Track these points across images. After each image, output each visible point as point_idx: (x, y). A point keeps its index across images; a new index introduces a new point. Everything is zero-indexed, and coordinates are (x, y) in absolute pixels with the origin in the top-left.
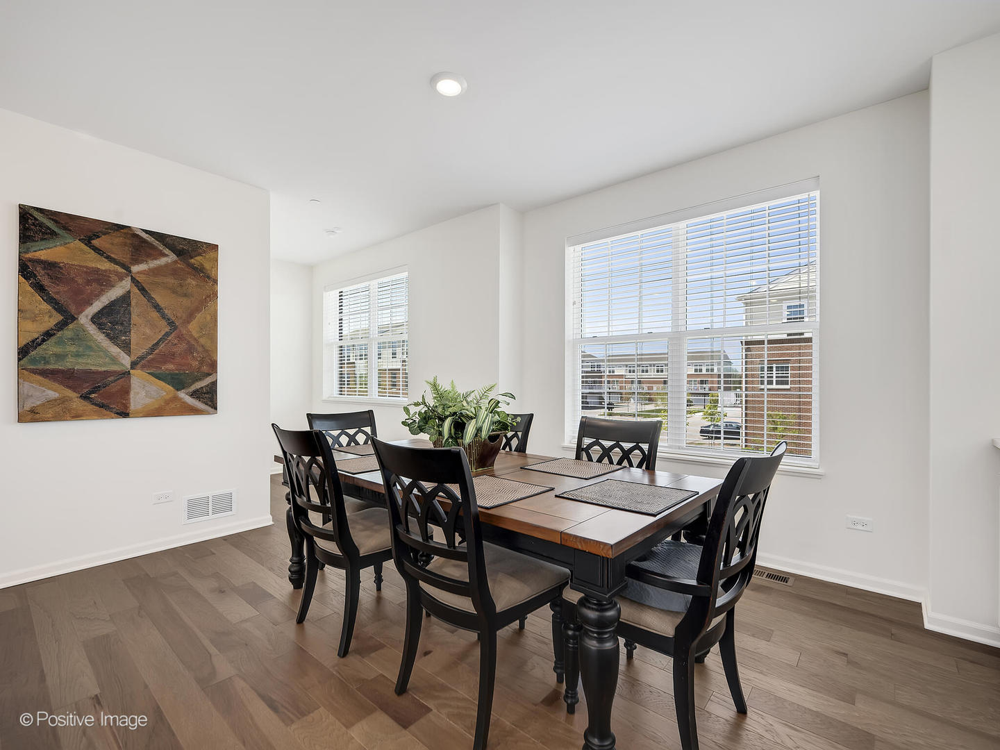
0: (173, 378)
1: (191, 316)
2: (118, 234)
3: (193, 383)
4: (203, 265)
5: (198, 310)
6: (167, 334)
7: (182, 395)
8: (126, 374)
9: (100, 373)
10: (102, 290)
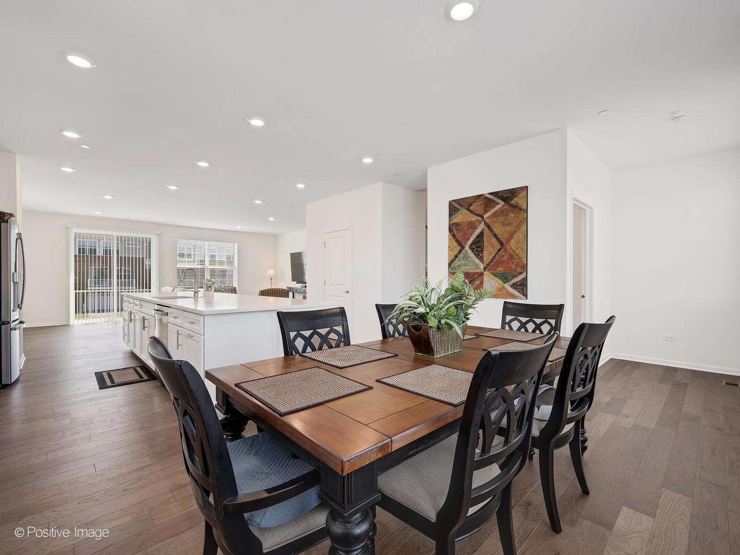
0: (502, 276)
1: (511, 236)
2: (479, 200)
3: (512, 278)
4: (517, 203)
5: (515, 232)
6: (499, 250)
7: (507, 286)
8: (482, 274)
9: (472, 273)
10: (473, 231)
